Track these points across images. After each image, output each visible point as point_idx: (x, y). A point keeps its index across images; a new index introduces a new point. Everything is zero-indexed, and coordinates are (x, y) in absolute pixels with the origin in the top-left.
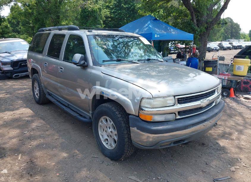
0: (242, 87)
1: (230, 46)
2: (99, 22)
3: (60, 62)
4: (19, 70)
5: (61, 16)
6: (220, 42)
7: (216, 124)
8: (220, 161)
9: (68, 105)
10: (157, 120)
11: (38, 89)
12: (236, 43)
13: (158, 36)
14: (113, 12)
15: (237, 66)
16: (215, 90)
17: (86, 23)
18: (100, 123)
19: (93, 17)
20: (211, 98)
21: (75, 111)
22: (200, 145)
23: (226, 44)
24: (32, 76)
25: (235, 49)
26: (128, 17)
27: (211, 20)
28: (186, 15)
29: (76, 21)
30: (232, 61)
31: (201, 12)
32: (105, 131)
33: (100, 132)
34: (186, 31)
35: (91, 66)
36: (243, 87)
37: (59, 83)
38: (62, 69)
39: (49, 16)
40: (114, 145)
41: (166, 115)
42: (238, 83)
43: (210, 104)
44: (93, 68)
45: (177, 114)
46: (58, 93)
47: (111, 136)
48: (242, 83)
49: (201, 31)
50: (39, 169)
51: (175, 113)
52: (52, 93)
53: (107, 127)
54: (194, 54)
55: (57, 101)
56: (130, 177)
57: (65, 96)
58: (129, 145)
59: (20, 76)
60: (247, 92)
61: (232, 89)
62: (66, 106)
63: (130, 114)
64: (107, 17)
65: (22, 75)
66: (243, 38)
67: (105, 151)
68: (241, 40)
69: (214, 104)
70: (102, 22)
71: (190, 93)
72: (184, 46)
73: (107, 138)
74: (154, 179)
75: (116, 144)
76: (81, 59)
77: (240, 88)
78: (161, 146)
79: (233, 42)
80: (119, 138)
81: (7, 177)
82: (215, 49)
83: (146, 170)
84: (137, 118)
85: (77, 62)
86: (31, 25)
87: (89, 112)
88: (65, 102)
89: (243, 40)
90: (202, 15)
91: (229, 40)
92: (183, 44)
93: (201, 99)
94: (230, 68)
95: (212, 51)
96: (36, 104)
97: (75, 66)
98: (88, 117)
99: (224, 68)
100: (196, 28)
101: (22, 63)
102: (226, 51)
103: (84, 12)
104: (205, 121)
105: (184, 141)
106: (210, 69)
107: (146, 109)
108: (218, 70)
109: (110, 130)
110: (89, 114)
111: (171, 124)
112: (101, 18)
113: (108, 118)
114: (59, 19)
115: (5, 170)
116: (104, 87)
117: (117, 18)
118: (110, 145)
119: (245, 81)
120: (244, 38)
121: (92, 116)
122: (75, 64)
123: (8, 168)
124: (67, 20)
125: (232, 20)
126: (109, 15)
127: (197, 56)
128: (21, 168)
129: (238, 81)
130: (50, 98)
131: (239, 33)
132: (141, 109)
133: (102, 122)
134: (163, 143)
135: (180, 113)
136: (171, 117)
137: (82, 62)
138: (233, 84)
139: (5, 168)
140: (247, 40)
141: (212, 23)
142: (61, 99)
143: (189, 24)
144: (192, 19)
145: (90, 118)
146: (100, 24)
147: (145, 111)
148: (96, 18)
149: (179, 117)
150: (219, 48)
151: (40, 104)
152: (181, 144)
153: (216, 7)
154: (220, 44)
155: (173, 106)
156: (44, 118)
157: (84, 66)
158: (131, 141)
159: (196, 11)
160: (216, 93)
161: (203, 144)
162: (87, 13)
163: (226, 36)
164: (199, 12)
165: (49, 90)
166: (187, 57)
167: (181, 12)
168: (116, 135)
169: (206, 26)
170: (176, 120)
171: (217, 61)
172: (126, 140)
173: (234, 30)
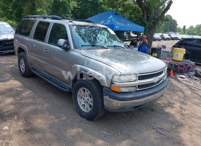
0: (178, 69)
1: (169, 37)
2: (68, 12)
3: (45, 44)
4: (4, 48)
5: (37, 5)
6: (161, 34)
7: (163, 95)
8: (165, 121)
9: (51, 78)
10: (123, 91)
11: (24, 64)
12: (173, 35)
13: (118, 27)
14: (80, 4)
15: (175, 54)
16: (163, 71)
17: (57, 12)
18: (79, 93)
19: (63, 7)
20: (160, 76)
21: (56, 83)
22: (150, 110)
23: (166, 36)
24: (18, 54)
25: (172, 40)
26: (92, 9)
27: (157, 17)
28: (138, 12)
29: (48, 9)
30: (171, 49)
31: (150, 10)
32: (82, 99)
33: (78, 100)
34: (138, 24)
35: (73, 49)
36: (180, 69)
37: (44, 61)
38: (47, 50)
39: (26, 3)
40: (90, 109)
41: (130, 87)
42: (176, 66)
43: (160, 81)
44: (73, 51)
45: (137, 87)
46: (43, 69)
47: (87, 102)
48: (179, 66)
49: (149, 25)
50: (33, 126)
51: (136, 87)
52: (36, 68)
53: (84, 96)
54: (144, 42)
55: (41, 75)
56: (102, 132)
57: (48, 71)
58: (101, 109)
59: (4, 53)
60: (182, 73)
61: (172, 71)
62: (49, 80)
63: (104, 87)
64: (75, 8)
65: (6, 53)
66: (178, 31)
67: (83, 114)
68: (177, 33)
69: (162, 81)
70: (70, 12)
71: (147, 72)
72: (136, 35)
73: (84, 104)
74: (120, 133)
75: (92, 108)
76: (65, 43)
77: (177, 70)
78: (125, 110)
79: (171, 34)
80: (94, 104)
81: (8, 132)
82: (158, 39)
83: (113, 127)
84: (109, 89)
85: (61, 46)
86: (10, 10)
87: (69, 85)
88: (48, 76)
89: (179, 33)
90: (151, 13)
91: (168, 32)
92: (135, 34)
93: (154, 77)
94: (170, 55)
95: (156, 41)
96: (22, 77)
97: (59, 48)
98: (68, 88)
99: (166, 54)
100: (146, 22)
101: (6, 42)
102: (166, 41)
103: (55, 2)
104: (156, 92)
105: (141, 107)
106: (156, 55)
107: (116, 83)
108: (161, 56)
109: (87, 98)
110: (69, 86)
111: (133, 95)
112: (70, 8)
113: (85, 89)
114: (34, 6)
115: (6, 127)
116: (83, 65)
117: (83, 10)
118: (86, 109)
119: (181, 65)
120: (180, 31)
121: (72, 88)
122: (60, 46)
123: (8, 125)
124: (41, 8)
125: (171, 17)
126: (76, 6)
127: (146, 44)
128: (19, 126)
129: (176, 65)
130: (35, 72)
131: (176, 28)
132: (112, 83)
133: (80, 91)
134: (127, 108)
135: (139, 86)
136: (133, 89)
137: (66, 46)
138: (173, 67)
139: (6, 125)
140: (181, 33)
141: (158, 20)
142: (45, 73)
143: (141, 19)
144: (143, 16)
145: (70, 89)
146: (69, 13)
147: (115, 84)
148: (66, 8)
149: (138, 89)
150: (161, 38)
151: (25, 77)
152: (137, 110)
153: (161, 7)
154: (162, 35)
155: (135, 81)
156: (30, 88)
157: (67, 49)
158: (103, 106)
159: (146, 9)
160: (164, 73)
161: (152, 110)
162: (58, 4)
163: (166, 29)
164: (148, 10)
165: (33, 66)
166: (138, 44)
167: (135, 9)
168: (92, 101)
169: (153, 21)
170: (136, 91)
171: (161, 49)
172: (100, 105)
173: (172, 25)
